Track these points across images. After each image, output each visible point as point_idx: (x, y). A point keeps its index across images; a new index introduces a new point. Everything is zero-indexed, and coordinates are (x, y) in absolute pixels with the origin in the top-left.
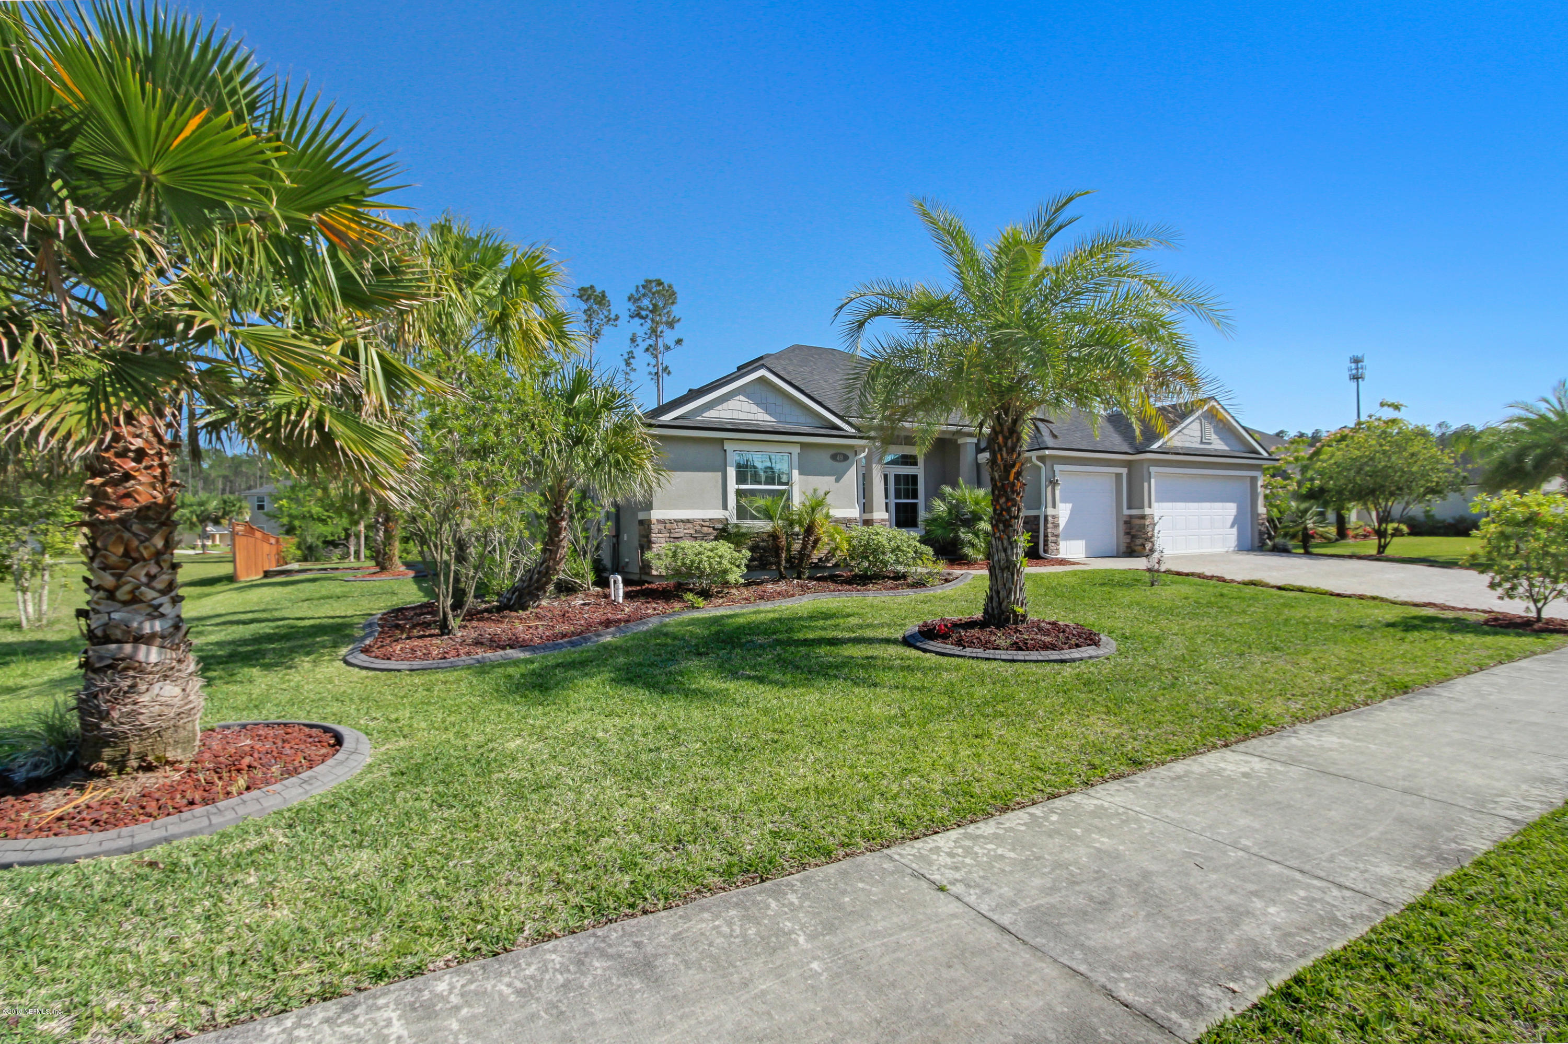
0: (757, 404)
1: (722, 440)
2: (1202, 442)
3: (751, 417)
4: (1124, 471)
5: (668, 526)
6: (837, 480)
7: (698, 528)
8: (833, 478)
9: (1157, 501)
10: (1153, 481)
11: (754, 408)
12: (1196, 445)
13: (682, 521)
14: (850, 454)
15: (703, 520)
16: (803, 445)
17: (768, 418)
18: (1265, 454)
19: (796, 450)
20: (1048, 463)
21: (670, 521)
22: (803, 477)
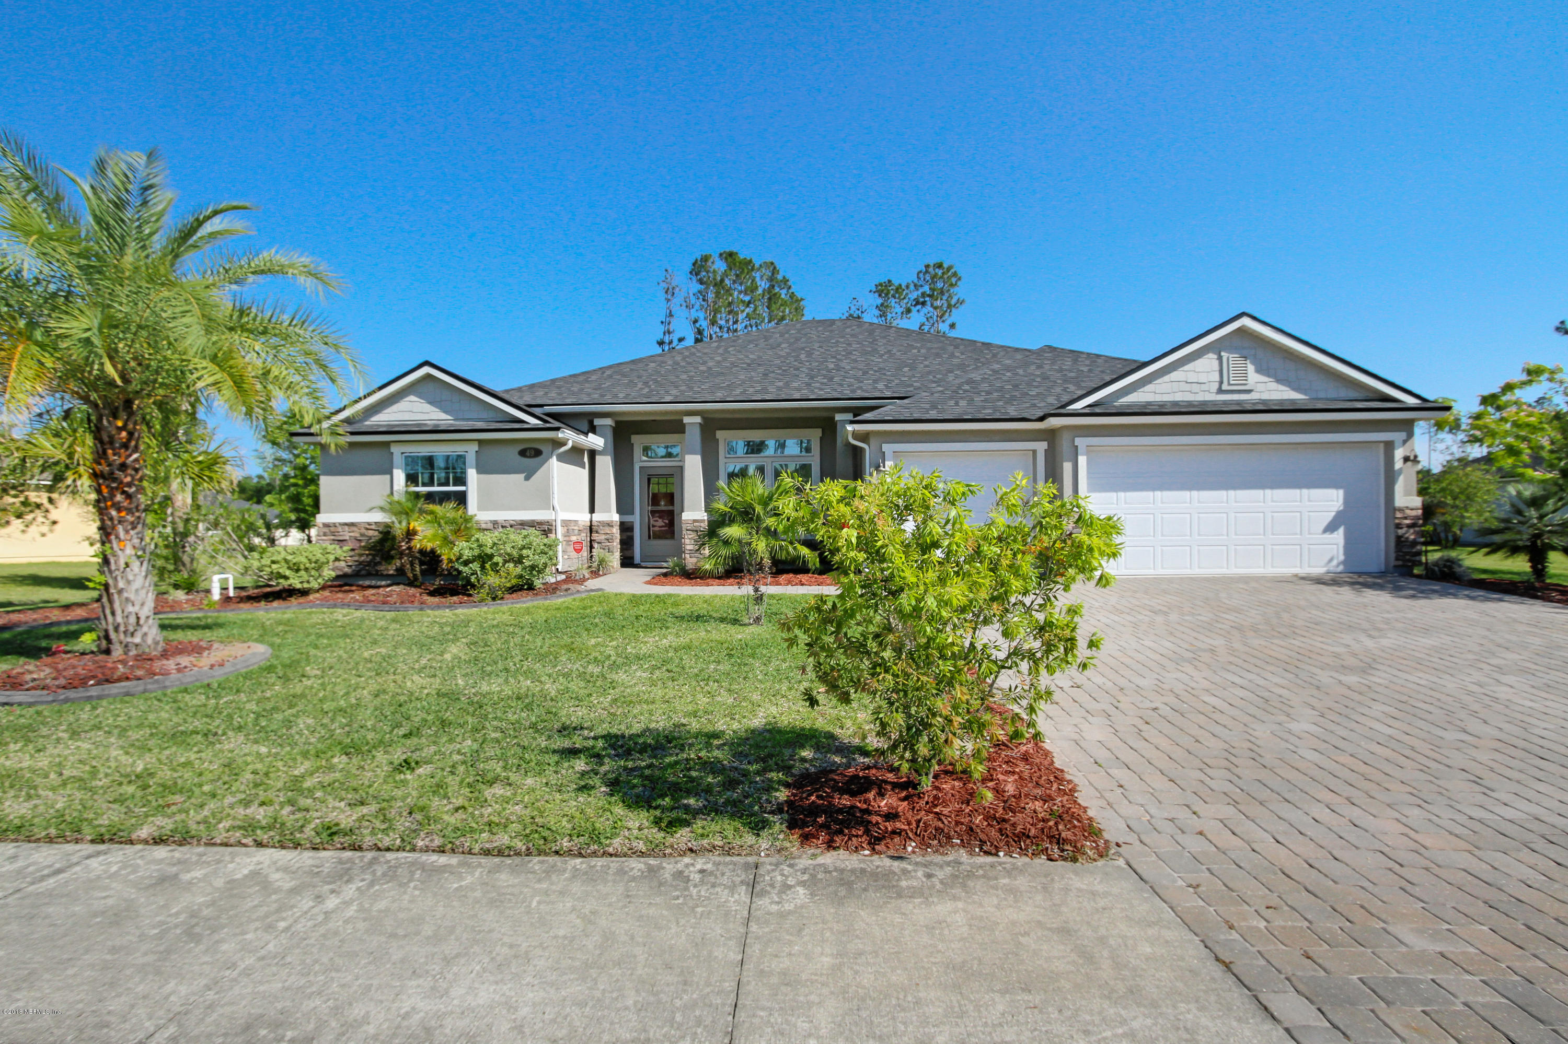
0: (430, 403)
1: (387, 444)
2: (1220, 391)
3: (426, 417)
4: (1041, 447)
5: (332, 529)
6: (527, 478)
7: (363, 531)
8: (522, 476)
9: (1093, 488)
10: (1082, 460)
11: (427, 407)
12: (1209, 395)
13: (346, 524)
14: (545, 448)
15: (369, 524)
16: (480, 442)
17: (444, 416)
18: (1411, 401)
19: (475, 447)
20: (873, 441)
21: (335, 525)
22: (482, 476)
